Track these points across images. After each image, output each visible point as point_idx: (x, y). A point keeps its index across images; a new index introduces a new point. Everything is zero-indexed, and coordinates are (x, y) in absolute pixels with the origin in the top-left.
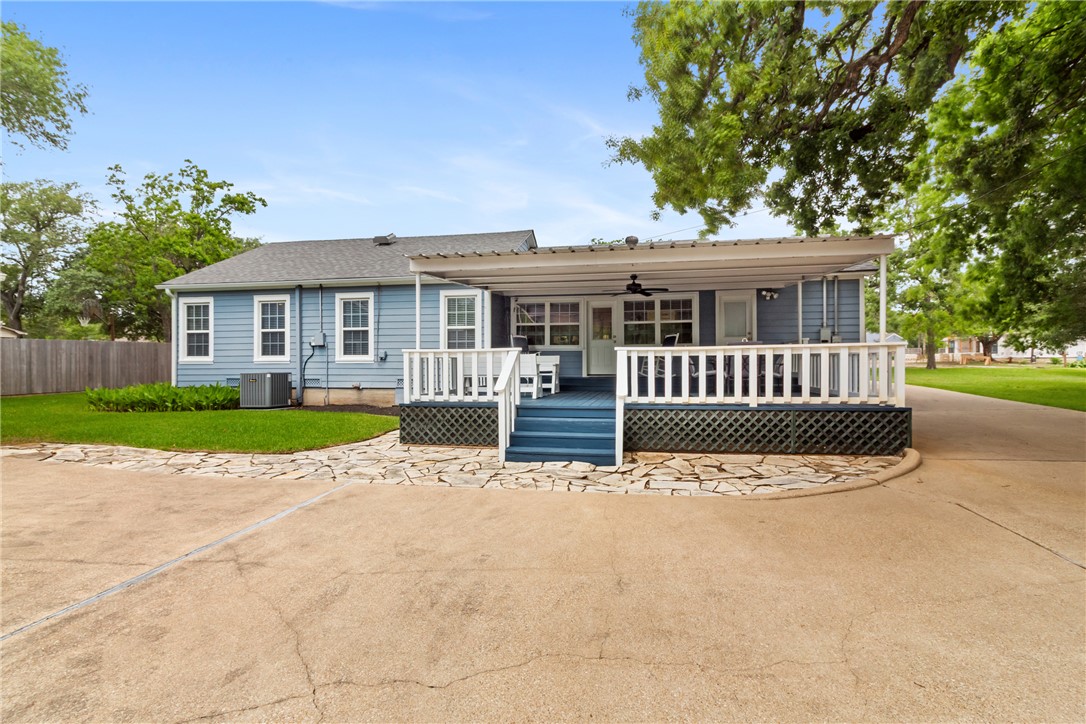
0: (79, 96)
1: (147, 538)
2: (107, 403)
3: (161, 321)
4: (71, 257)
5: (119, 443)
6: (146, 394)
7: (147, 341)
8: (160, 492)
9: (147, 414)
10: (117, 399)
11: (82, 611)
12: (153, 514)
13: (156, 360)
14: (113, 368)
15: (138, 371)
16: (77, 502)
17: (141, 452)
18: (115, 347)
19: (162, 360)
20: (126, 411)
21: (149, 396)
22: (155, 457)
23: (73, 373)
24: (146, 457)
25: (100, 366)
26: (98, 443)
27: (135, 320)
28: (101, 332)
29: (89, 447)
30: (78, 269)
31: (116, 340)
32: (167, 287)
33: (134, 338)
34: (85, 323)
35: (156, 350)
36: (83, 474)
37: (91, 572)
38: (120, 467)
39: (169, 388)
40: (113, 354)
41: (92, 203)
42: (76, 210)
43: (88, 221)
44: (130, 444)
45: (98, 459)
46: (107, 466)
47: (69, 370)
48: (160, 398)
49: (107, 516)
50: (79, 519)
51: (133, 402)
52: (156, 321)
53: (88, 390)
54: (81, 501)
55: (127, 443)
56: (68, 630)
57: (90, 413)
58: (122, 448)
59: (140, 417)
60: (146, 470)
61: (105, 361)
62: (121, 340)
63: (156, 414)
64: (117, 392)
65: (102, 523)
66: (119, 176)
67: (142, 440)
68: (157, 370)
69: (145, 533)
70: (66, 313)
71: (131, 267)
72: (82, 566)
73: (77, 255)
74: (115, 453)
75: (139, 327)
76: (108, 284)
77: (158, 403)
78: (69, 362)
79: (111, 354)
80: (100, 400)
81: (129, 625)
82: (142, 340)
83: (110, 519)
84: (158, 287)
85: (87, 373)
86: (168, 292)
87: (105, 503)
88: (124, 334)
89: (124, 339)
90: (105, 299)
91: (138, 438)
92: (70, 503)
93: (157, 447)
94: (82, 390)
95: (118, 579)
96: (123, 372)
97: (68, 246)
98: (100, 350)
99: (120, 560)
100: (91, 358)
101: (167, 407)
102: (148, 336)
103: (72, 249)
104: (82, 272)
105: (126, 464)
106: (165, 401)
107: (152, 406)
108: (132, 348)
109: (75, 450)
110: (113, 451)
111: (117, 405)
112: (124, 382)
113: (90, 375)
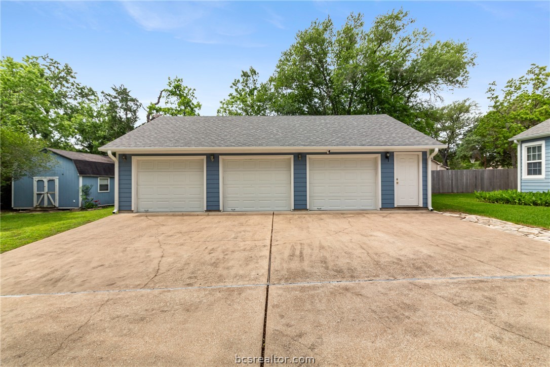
0: (472, 59)
1: (511, 261)
2: (485, 198)
3: (510, 157)
4: (467, 132)
5: (492, 217)
6: (504, 195)
7: (502, 168)
8: (516, 243)
9: (505, 205)
10: (489, 197)
11: (485, 280)
12: (513, 252)
13: (508, 178)
14: (486, 182)
15: (498, 184)
16: (477, 238)
17: (503, 223)
18: (487, 172)
19: (512, 178)
20: (494, 203)
21: (506, 195)
22: (511, 227)
23: (468, 184)
24: (507, 225)
25: (480, 181)
26: (482, 216)
27: (496, 158)
28: (479, 166)
29: (479, 217)
30: (470, 137)
31: (487, 169)
32: (515, 139)
33: (496, 167)
34: (473, 161)
35: (508, 173)
36: (478, 228)
37: (487, 267)
38: (494, 228)
39: (516, 192)
40: (486, 176)
41: (475, 105)
42: (467, 111)
43: (473, 114)
44: (498, 218)
45: (483, 223)
46: (488, 226)
47: (467, 183)
48: (512, 197)
49: (490, 247)
50: (479, 245)
51: (497, 199)
52: (508, 157)
53: (475, 192)
54: (479, 239)
55: (496, 217)
56: (481, 285)
57: (477, 203)
58: (494, 219)
59: (501, 206)
60: (506, 231)
61: (482, 179)
62: (489, 168)
63: (509, 205)
64: (489, 194)
65: (489, 249)
66: (493, 87)
67: (504, 218)
68: (509, 182)
69: (509, 259)
70: (465, 158)
71: (495, 132)
72: (483, 264)
73: (469, 131)
74: (491, 221)
75: (497, 162)
76: (483, 141)
77: (510, 200)
78: (467, 179)
79: (485, 175)
80: (481, 197)
81: (507, 293)
82: (500, 168)
83: (492, 249)
84: (510, 140)
85: (474, 185)
86: (515, 141)
87: (489, 242)
88: (490, 166)
89: (491, 168)
90: (481, 149)
91: (501, 216)
92: (475, 238)
93: (512, 222)
94: (473, 192)
95: (499, 274)
96: (491, 185)
97: (465, 128)
98: (480, 174)
99: (499, 266)
100: (476, 177)
101: (516, 202)
102: (503, 166)
103: (466, 128)
104: (471, 138)
105: (496, 227)
106: (514, 199)
107: (507, 201)
108: (495, 172)
109: (473, 217)
110: (489, 220)
111: (489, 199)
112: (491, 188)
113: (476, 185)
